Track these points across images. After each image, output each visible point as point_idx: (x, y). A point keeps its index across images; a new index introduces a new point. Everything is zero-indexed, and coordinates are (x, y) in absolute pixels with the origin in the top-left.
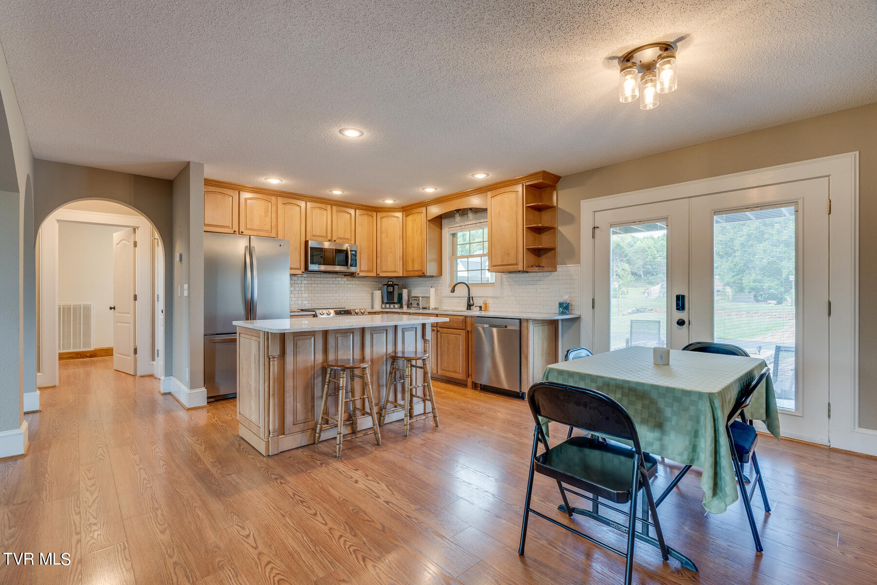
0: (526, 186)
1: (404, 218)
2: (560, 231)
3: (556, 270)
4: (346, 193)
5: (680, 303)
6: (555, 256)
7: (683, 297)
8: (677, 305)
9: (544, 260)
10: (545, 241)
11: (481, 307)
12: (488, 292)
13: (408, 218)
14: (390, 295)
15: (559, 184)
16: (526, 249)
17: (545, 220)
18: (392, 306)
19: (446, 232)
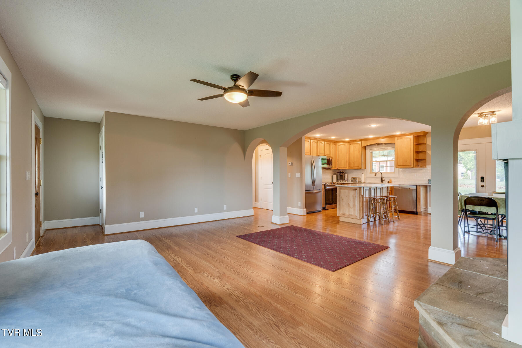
0: (415, 136)
1: (349, 145)
2: (428, 153)
3: (426, 167)
4: (337, 137)
5: (482, 179)
6: (426, 162)
7: (483, 177)
8: (481, 180)
9: (420, 164)
10: (421, 156)
11: (388, 181)
12: (392, 175)
13: (351, 145)
14: (341, 176)
15: (427, 135)
16: (415, 160)
17: (421, 148)
18: (341, 181)
19: (368, 151)
